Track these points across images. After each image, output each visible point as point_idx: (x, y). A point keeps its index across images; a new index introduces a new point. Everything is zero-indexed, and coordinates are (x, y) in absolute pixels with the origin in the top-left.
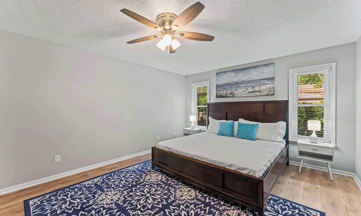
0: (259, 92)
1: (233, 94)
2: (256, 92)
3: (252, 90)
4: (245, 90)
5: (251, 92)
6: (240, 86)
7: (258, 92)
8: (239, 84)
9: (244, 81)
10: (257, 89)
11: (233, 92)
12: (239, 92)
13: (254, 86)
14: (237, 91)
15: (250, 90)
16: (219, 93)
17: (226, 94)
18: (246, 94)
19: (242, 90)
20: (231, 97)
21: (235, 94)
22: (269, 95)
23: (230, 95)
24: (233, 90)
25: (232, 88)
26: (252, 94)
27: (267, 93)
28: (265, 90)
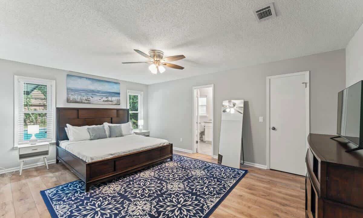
0: (112, 101)
1: (89, 100)
2: (109, 101)
3: (106, 99)
4: (101, 99)
5: (105, 101)
6: (96, 95)
7: (110, 101)
8: (95, 93)
9: (99, 91)
10: (110, 99)
11: (89, 98)
12: (95, 100)
13: (108, 96)
14: (93, 99)
15: (105, 99)
16: (71, 97)
17: (81, 99)
18: (101, 102)
19: (98, 98)
20: (87, 103)
21: (91, 101)
22: (117, 104)
23: (85, 101)
24: (88, 97)
25: (88, 94)
26: (106, 103)
27: (116, 103)
28: (115, 101)
